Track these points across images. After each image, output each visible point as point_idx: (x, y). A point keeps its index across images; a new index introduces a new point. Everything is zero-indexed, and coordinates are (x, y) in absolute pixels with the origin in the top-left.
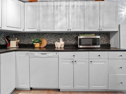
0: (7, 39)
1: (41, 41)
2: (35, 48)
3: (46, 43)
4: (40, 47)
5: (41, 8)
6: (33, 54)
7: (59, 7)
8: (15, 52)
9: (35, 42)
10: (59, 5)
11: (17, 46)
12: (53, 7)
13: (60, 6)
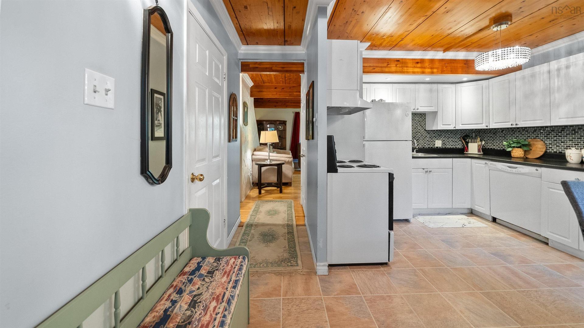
0: (465, 140)
1: (529, 145)
2: (512, 159)
3: (544, 150)
4: (527, 158)
5: (518, 83)
6: (495, 165)
7: (563, 72)
8: (470, 159)
9: (510, 147)
10: (563, 66)
11: (479, 151)
12: (546, 76)
13: (568, 67)
